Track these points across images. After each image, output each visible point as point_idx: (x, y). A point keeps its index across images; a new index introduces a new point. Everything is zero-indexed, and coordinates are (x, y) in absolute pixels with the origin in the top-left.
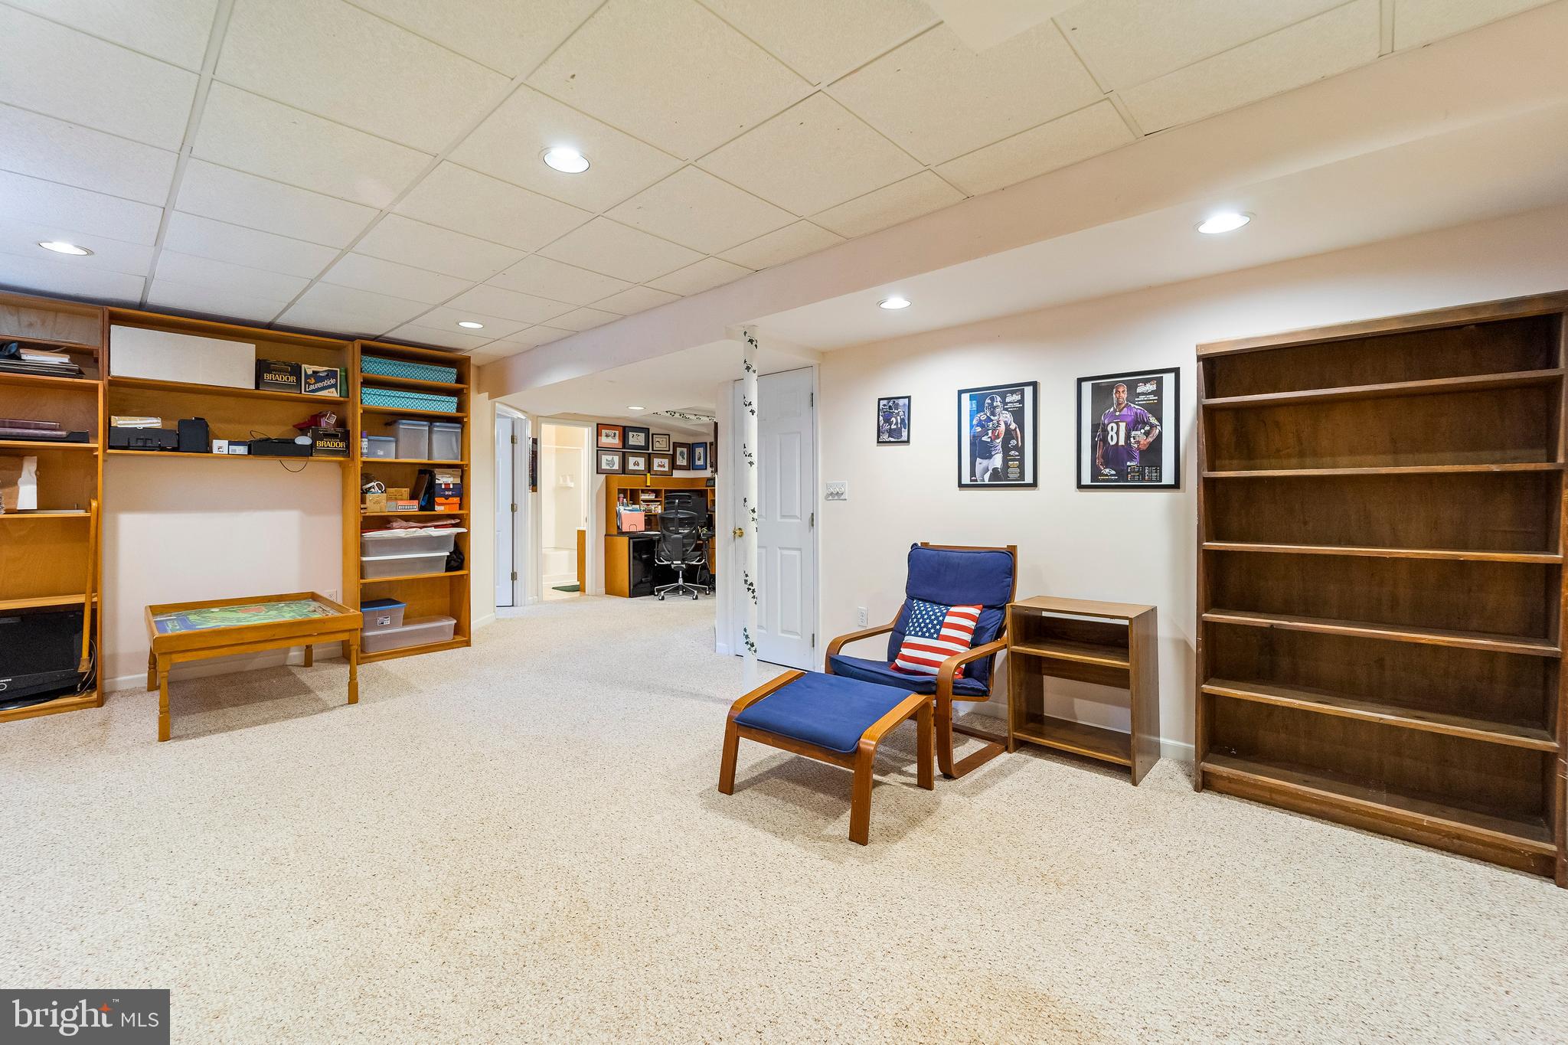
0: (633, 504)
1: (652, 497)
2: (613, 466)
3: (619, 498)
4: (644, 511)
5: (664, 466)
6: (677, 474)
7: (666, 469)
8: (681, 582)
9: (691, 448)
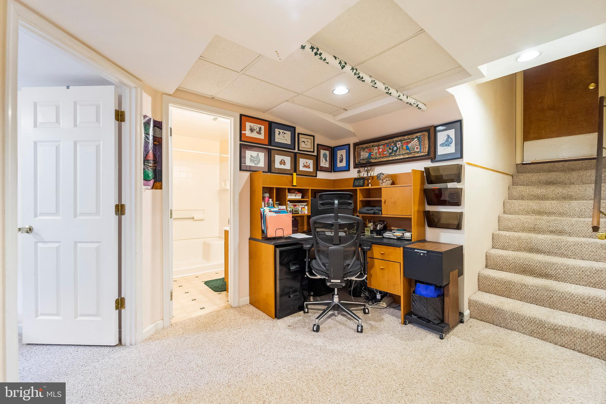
0: (280, 204)
1: (298, 197)
2: (258, 163)
3: (264, 198)
4: (290, 212)
5: (308, 167)
6: (321, 175)
7: (311, 170)
8: (336, 299)
9: (333, 151)
